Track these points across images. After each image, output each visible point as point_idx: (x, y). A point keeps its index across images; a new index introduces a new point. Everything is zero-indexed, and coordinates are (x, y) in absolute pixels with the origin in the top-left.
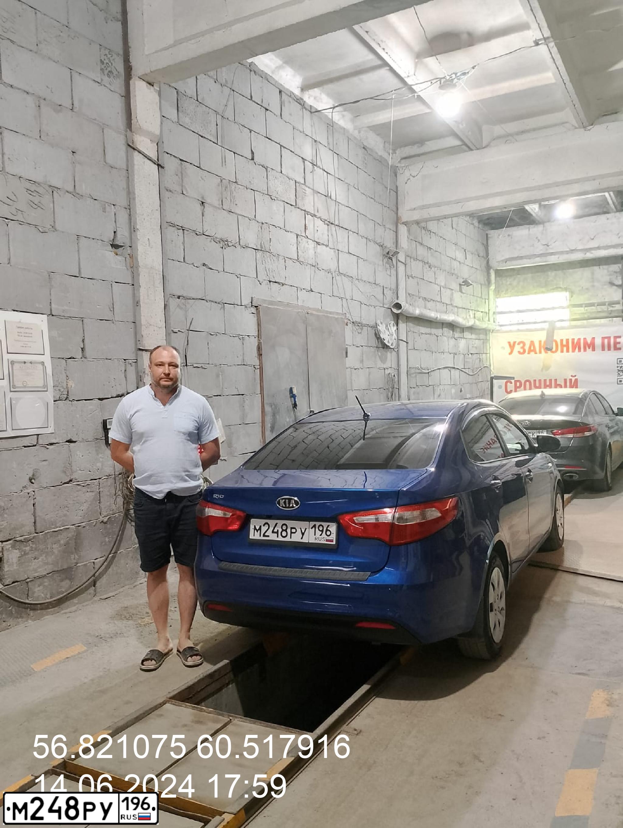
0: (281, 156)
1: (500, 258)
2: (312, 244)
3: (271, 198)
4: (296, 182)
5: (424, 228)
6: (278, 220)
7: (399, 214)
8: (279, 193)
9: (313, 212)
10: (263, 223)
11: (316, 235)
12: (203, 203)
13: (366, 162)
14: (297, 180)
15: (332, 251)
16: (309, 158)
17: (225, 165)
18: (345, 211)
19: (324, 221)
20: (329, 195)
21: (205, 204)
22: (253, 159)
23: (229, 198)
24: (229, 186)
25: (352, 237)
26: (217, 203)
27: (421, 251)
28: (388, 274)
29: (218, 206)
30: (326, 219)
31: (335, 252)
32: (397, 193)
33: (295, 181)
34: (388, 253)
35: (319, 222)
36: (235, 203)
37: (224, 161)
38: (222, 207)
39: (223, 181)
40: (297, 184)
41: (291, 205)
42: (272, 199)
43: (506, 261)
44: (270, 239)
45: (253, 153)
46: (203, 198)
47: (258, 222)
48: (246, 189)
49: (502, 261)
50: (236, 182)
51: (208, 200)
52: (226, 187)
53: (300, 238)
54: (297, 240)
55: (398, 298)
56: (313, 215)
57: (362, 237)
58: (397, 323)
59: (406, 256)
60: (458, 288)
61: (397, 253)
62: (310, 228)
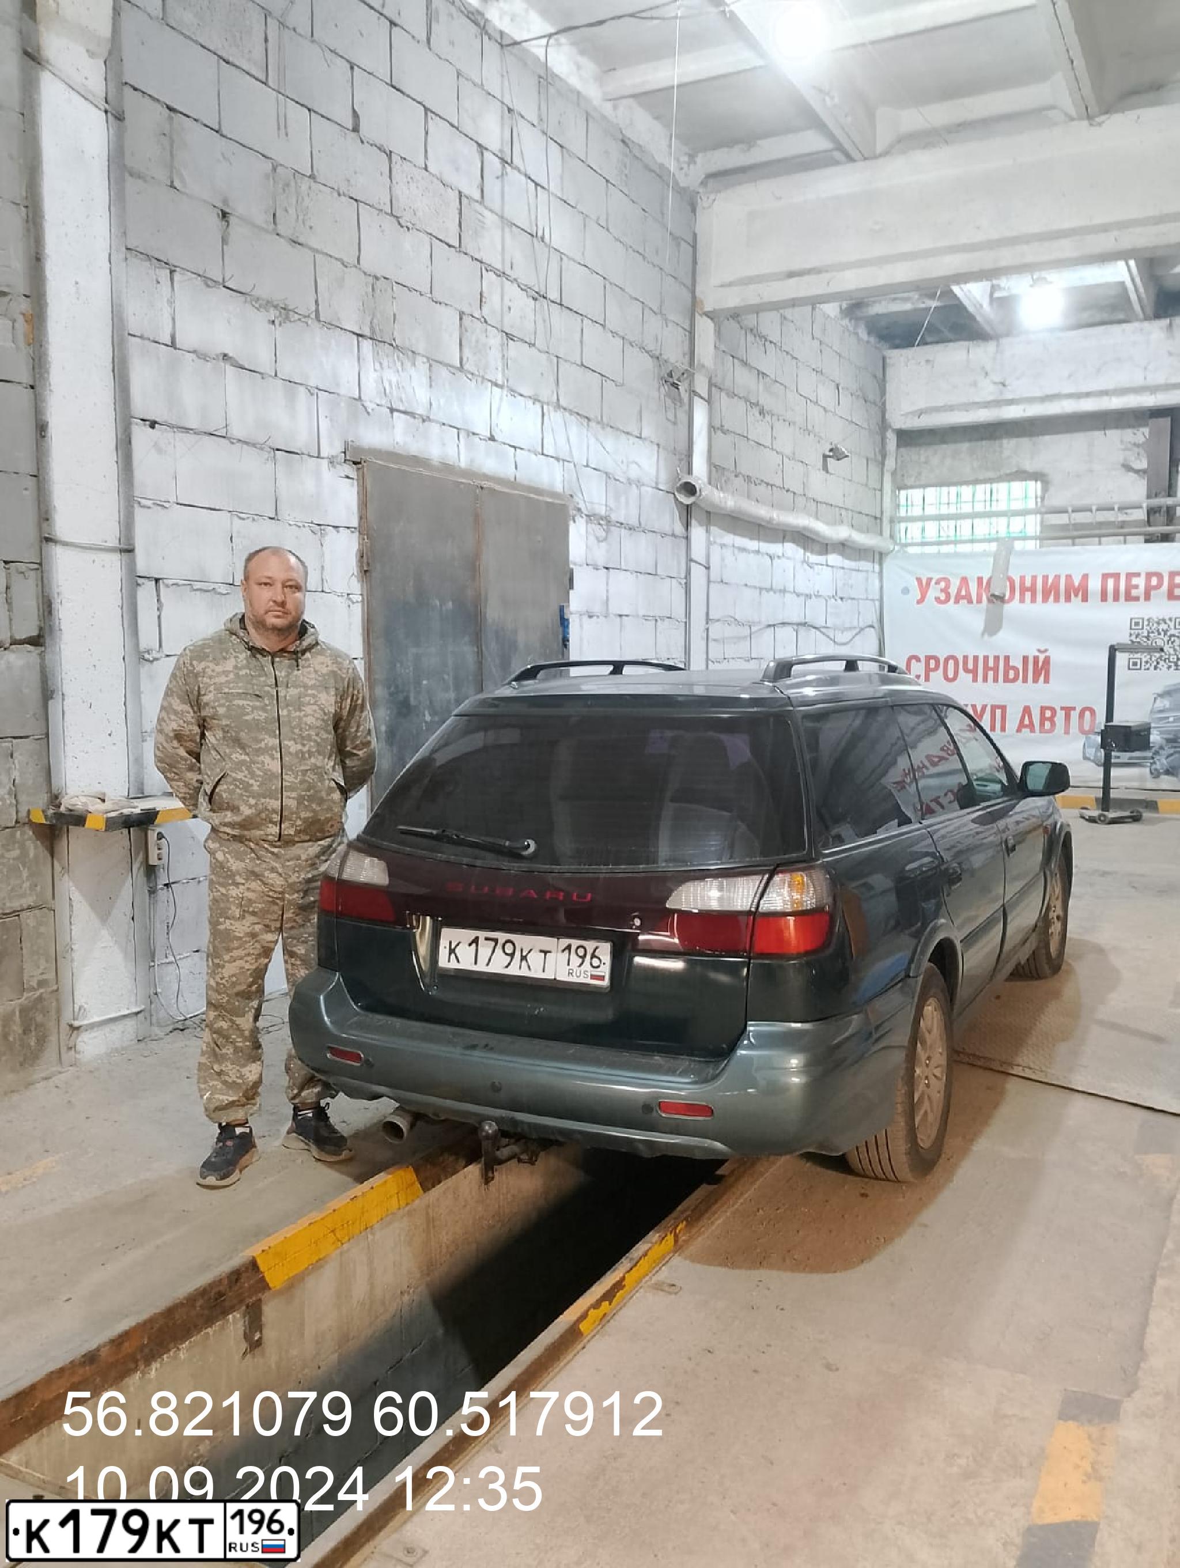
0: (427, 133)
1: (906, 407)
2: (495, 339)
3: (399, 224)
4: (460, 196)
5: (752, 330)
6: (416, 274)
7: (698, 294)
8: (420, 214)
9: (499, 266)
10: (377, 278)
11: (506, 319)
12: (224, 215)
13: (626, 172)
14: (465, 191)
15: (544, 356)
16: (494, 144)
17: (287, 135)
18: (575, 275)
19: (524, 288)
20: (540, 234)
21: (232, 220)
22: (356, 129)
23: (292, 211)
24: (293, 184)
25: (592, 333)
26: (261, 219)
27: (743, 379)
28: (667, 419)
29: (264, 225)
30: (531, 284)
31: (551, 362)
32: (694, 247)
33: (460, 192)
34: (670, 375)
35: (512, 290)
36: (308, 224)
37: (282, 125)
38: (274, 230)
39: (279, 169)
40: (464, 201)
41: (450, 246)
42: (402, 227)
43: (920, 413)
44: (395, 315)
45: (355, 115)
46: (225, 201)
47: (365, 273)
48: (335, 194)
49: (913, 413)
50: (312, 177)
51: (238, 208)
52: (288, 185)
53: (467, 320)
54: (461, 326)
55: (690, 471)
56: (501, 274)
57: (614, 334)
58: (687, 526)
59: (711, 385)
60: (820, 464)
61: (688, 375)
62: (494, 300)
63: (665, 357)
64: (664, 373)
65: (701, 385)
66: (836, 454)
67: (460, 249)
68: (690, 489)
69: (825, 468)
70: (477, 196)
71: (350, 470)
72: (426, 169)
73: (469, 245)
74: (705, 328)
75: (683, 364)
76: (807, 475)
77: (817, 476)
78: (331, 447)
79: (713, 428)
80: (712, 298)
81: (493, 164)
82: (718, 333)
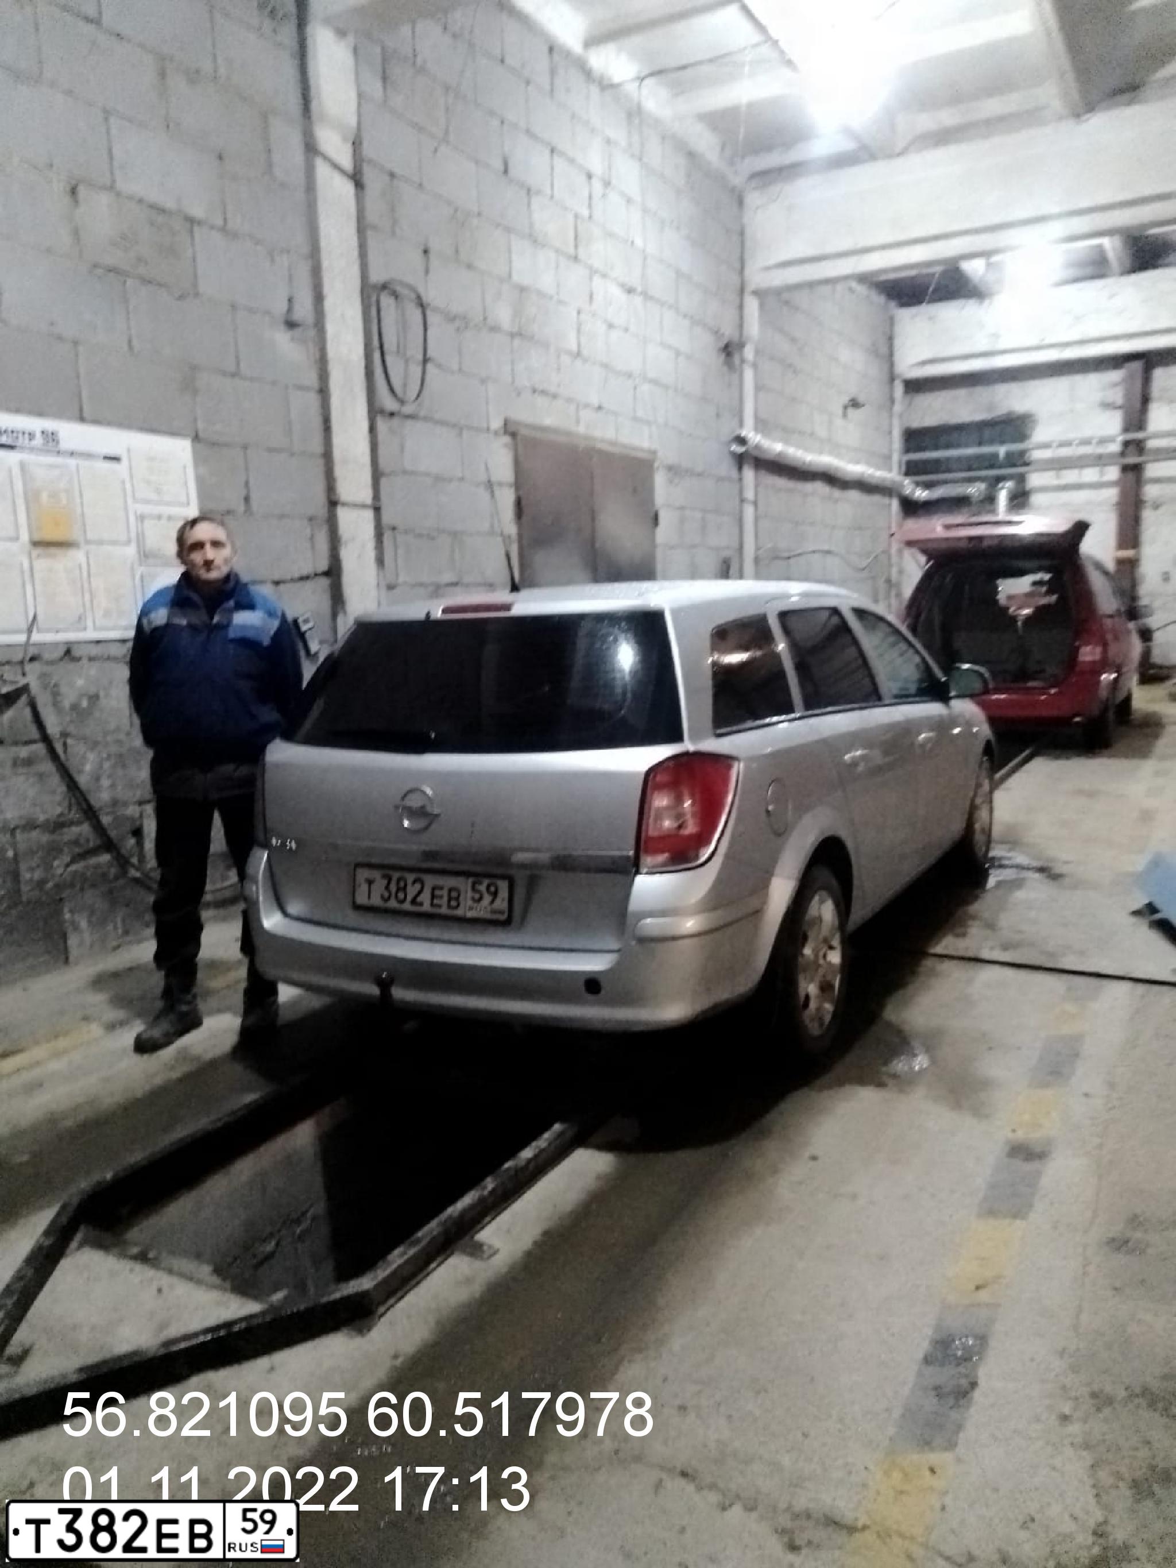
0: (552, 169)
1: (911, 359)
2: (600, 329)
3: (536, 244)
4: (575, 217)
5: (786, 302)
6: (546, 282)
7: (745, 276)
8: (549, 234)
9: (603, 270)
10: (522, 289)
11: (609, 312)
12: (426, 252)
13: (691, 180)
14: (579, 212)
15: (635, 339)
16: (597, 171)
19: (620, 285)
21: (431, 255)
22: (506, 173)
23: (467, 242)
24: (467, 222)
25: (668, 314)
26: (448, 252)
27: (780, 345)
28: (724, 385)
29: (450, 256)
30: (625, 281)
31: (639, 341)
32: (742, 237)
33: (575, 214)
34: (726, 346)
35: (613, 288)
36: (477, 251)
38: (457, 259)
39: (458, 212)
40: (578, 220)
41: (569, 257)
42: (538, 246)
43: (923, 364)
44: (534, 317)
45: (505, 160)
46: (426, 241)
47: (514, 286)
48: (495, 226)
49: (917, 364)
50: (479, 214)
51: (434, 245)
52: (464, 223)
53: (583, 316)
54: (578, 318)
55: (741, 424)
56: (604, 276)
57: (685, 316)
58: (740, 468)
59: (757, 352)
60: (840, 411)
61: (741, 345)
62: (598, 298)
63: (722, 331)
64: (722, 344)
65: (749, 352)
66: (855, 404)
67: (576, 259)
68: (741, 441)
69: (845, 415)
70: (585, 213)
71: (507, 439)
72: (552, 197)
73: (582, 254)
74: (752, 305)
75: (736, 338)
76: (830, 422)
77: (839, 422)
78: (496, 424)
79: (758, 388)
80: (756, 278)
81: (597, 186)
82: (762, 306)
